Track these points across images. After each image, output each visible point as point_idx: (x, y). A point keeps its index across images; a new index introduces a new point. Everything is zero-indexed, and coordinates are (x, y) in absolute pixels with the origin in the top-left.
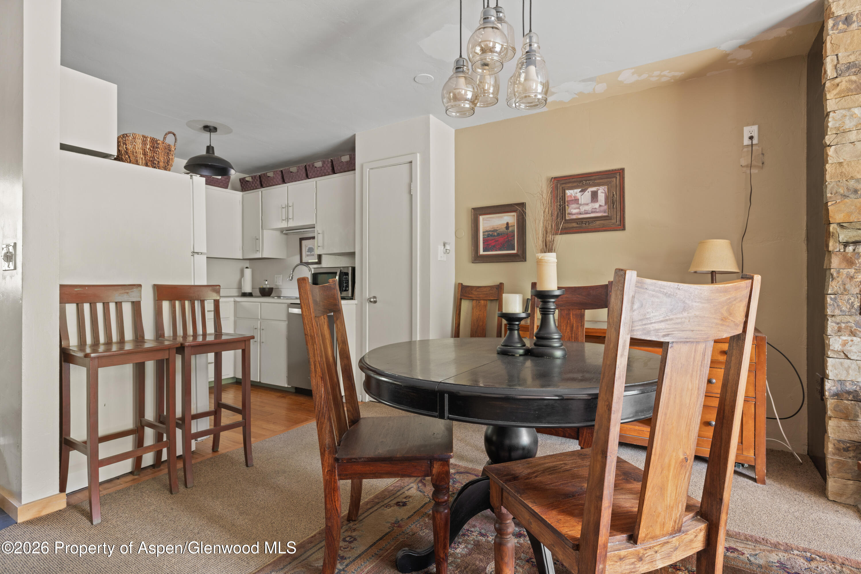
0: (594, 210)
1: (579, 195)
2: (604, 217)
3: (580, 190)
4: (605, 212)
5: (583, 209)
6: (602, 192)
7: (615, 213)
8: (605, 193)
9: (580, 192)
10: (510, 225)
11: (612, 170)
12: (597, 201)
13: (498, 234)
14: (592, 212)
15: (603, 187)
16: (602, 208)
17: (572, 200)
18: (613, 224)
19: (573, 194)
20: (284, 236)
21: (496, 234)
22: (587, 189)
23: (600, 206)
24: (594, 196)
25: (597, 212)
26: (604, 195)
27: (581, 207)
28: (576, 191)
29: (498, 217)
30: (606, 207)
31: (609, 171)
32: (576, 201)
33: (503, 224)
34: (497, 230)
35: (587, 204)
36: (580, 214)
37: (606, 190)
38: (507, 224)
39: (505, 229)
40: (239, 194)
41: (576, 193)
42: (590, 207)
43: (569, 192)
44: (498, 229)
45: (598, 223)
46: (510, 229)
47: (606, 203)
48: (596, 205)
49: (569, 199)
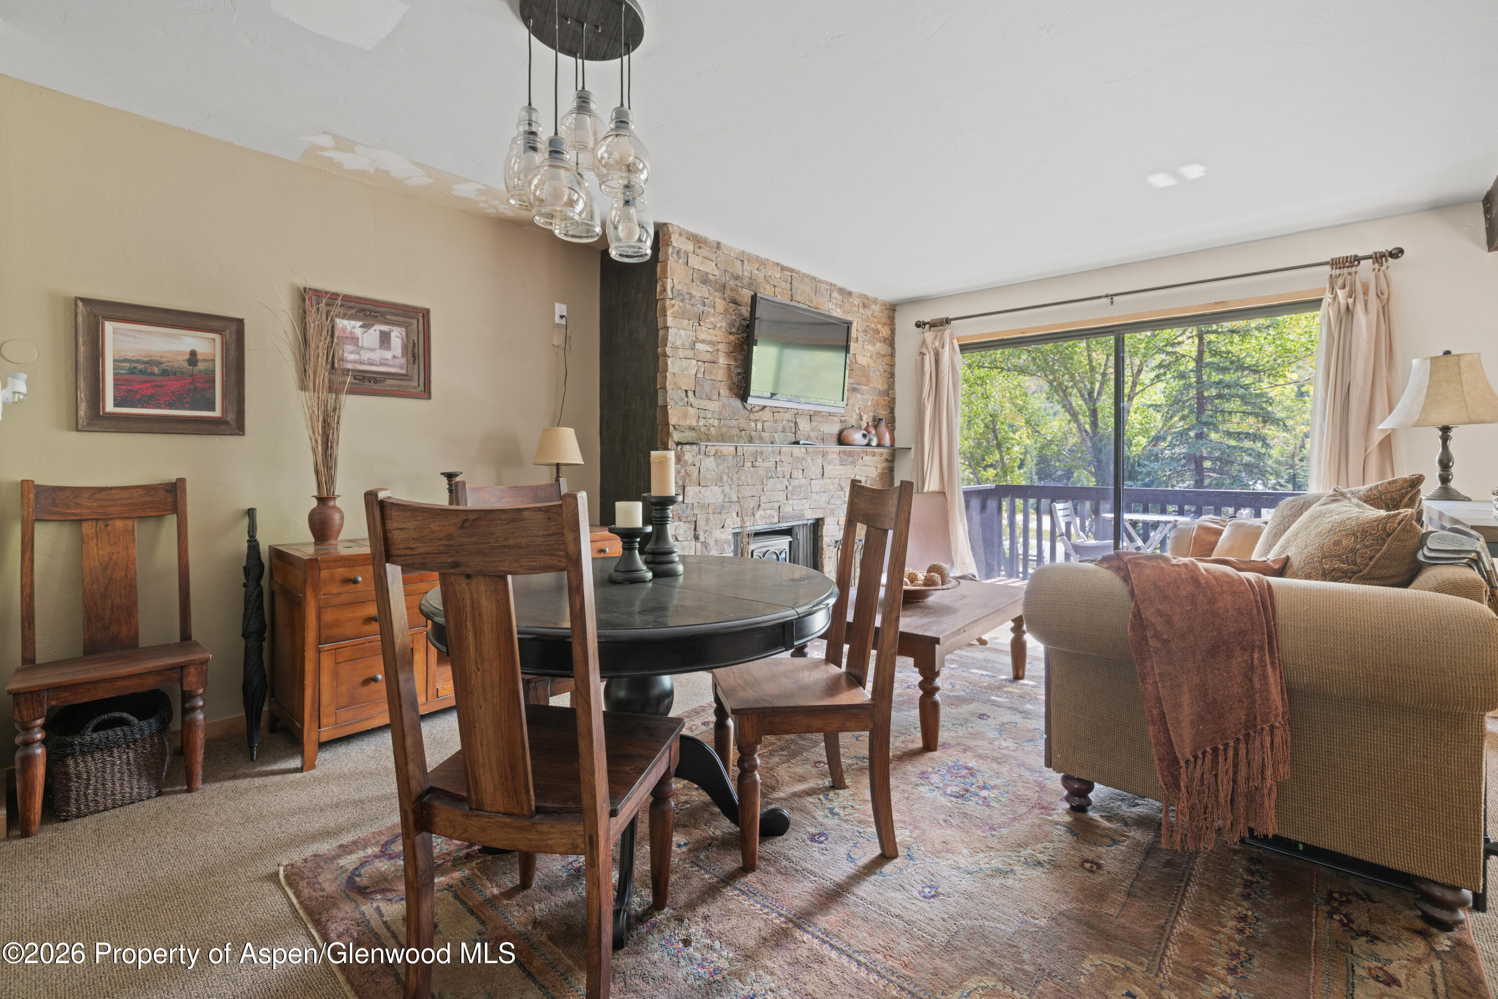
0: (384, 361)
1: (359, 332)
2: (401, 375)
3: (360, 323)
4: (401, 368)
5: (366, 356)
6: (397, 336)
7: (416, 372)
8: (402, 339)
9: (360, 327)
10: (199, 357)
11: (413, 307)
12: (389, 348)
13: (164, 373)
14: (381, 364)
15: (399, 329)
16: (397, 362)
17: (347, 338)
18: (414, 388)
19: (349, 328)
21: (156, 370)
22: (373, 325)
23: (394, 357)
24: (385, 339)
25: (389, 366)
26: (400, 341)
27: (362, 352)
28: (353, 323)
29: (166, 335)
30: (403, 361)
31: (408, 306)
32: (354, 340)
33: (179, 353)
34: (161, 363)
35: (373, 350)
36: (361, 363)
37: (404, 334)
38: (193, 353)
39: (186, 365)
41: (354, 328)
42: (378, 354)
43: (341, 323)
44: (163, 360)
45: (389, 382)
46: (201, 366)
47: (405, 352)
48: (388, 355)
49: (341, 334)
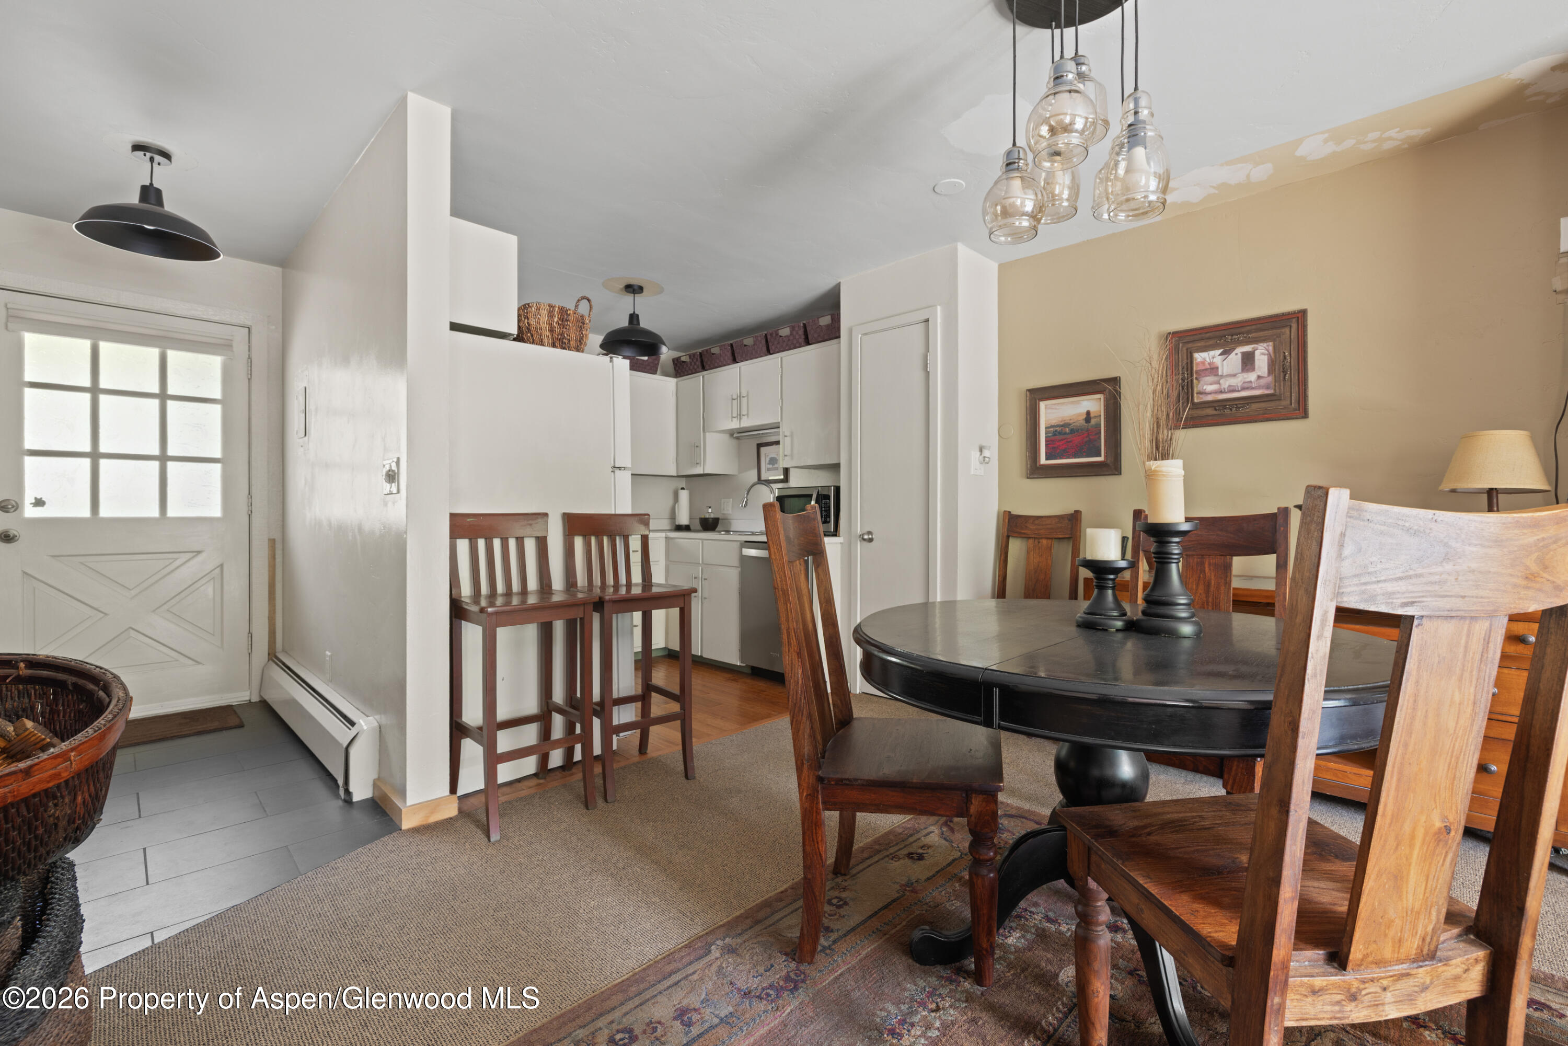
0: (1246, 385)
1: (1218, 360)
2: (1267, 395)
3: (1220, 351)
4: (1268, 388)
5: (1225, 383)
6: (1262, 354)
7: (1288, 389)
8: (1269, 355)
9: (1220, 355)
10: (1092, 415)
11: (1283, 314)
12: (1253, 369)
13: (1072, 431)
14: (1243, 389)
15: (1265, 345)
16: (1262, 382)
17: (1206, 369)
18: (1285, 408)
19: (1208, 360)
20: (735, 442)
21: (1067, 430)
22: (1234, 349)
23: (1259, 377)
24: (1248, 361)
25: (1253, 388)
26: (1266, 358)
27: (1221, 381)
28: (1212, 353)
29: (1072, 402)
30: (1270, 379)
31: (1277, 316)
32: (1213, 370)
33: (1079, 415)
34: (1070, 425)
35: (1234, 375)
36: (1221, 392)
37: (1271, 348)
38: (1088, 413)
39: (1083, 422)
40: (671, 382)
41: (1213, 358)
42: (1239, 379)
43: (1199, 357)
44: (1071, 422)
45: (1255, 406)
46: (1093, 422)
47: (1271, 371)
48: (1252, 377)
49: (1201, 367)
